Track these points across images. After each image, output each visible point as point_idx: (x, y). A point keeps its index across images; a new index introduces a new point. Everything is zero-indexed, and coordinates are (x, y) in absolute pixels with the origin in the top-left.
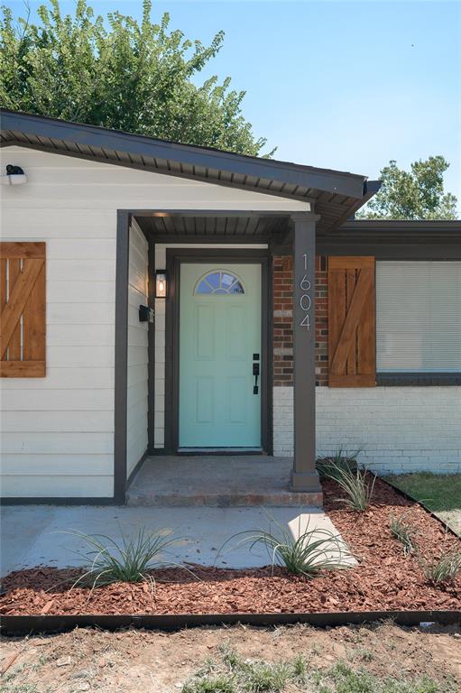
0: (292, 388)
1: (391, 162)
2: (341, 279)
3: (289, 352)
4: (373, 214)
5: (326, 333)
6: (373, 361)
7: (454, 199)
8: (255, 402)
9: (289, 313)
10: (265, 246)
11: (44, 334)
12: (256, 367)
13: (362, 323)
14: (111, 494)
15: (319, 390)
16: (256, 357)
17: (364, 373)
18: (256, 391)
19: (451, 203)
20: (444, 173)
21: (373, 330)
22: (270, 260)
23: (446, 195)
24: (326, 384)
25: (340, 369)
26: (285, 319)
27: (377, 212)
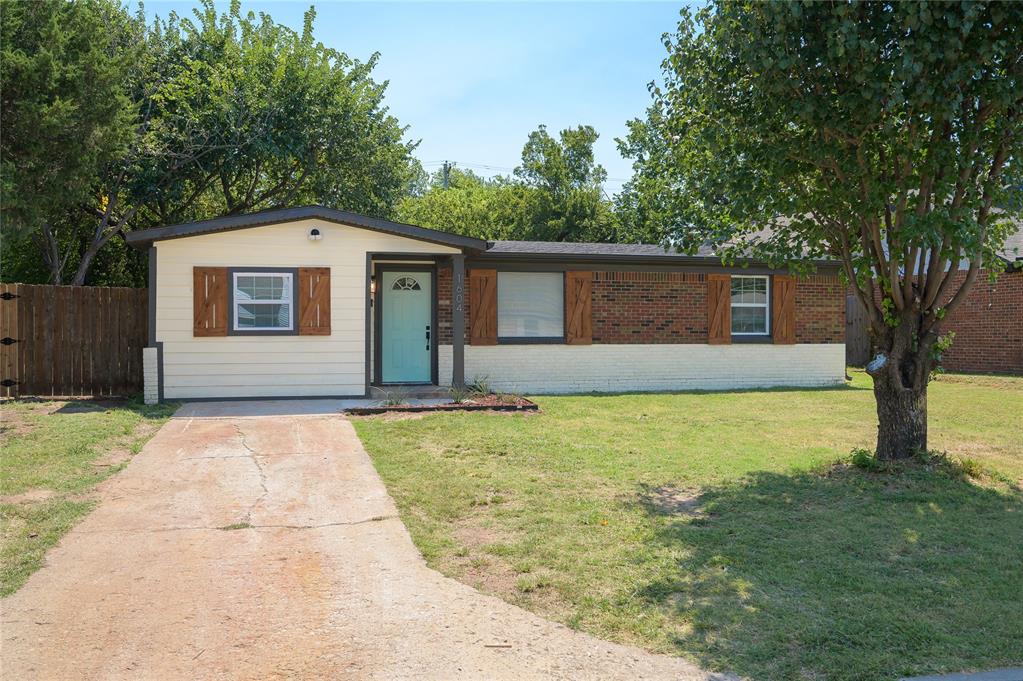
0: (452, 346)
1: (540, 126)
2: (478, 282)
3: (448, 325)
4: (519, 183)
5: (469, 314)
6: (496, 331)
7: (604, 172)
8: (427, 355)
9: (448, 302)
10: (433, 262)
11: (330, 314)
12: (428, 333)
13: (489, 307)
14: (363, 393)
15: (466, 347)
16: (428, 328)
17: (492, 338)
18: (428, 349)
19: (601, 176)
20: (593, 145)
21: (496, 312)
22: (436, 270)
23: (596, 166)
24: (469, 344)
25: (477, 335)
26: (446, 306)
27: (524, 180)
